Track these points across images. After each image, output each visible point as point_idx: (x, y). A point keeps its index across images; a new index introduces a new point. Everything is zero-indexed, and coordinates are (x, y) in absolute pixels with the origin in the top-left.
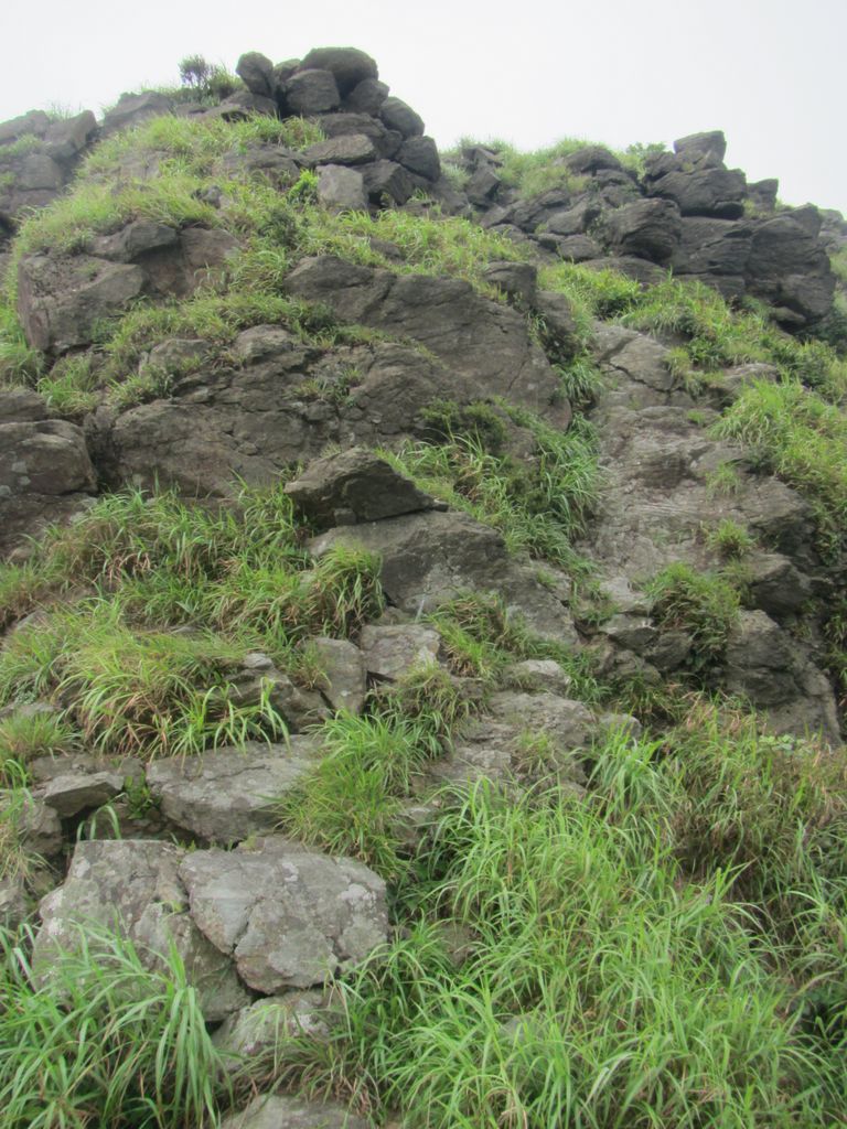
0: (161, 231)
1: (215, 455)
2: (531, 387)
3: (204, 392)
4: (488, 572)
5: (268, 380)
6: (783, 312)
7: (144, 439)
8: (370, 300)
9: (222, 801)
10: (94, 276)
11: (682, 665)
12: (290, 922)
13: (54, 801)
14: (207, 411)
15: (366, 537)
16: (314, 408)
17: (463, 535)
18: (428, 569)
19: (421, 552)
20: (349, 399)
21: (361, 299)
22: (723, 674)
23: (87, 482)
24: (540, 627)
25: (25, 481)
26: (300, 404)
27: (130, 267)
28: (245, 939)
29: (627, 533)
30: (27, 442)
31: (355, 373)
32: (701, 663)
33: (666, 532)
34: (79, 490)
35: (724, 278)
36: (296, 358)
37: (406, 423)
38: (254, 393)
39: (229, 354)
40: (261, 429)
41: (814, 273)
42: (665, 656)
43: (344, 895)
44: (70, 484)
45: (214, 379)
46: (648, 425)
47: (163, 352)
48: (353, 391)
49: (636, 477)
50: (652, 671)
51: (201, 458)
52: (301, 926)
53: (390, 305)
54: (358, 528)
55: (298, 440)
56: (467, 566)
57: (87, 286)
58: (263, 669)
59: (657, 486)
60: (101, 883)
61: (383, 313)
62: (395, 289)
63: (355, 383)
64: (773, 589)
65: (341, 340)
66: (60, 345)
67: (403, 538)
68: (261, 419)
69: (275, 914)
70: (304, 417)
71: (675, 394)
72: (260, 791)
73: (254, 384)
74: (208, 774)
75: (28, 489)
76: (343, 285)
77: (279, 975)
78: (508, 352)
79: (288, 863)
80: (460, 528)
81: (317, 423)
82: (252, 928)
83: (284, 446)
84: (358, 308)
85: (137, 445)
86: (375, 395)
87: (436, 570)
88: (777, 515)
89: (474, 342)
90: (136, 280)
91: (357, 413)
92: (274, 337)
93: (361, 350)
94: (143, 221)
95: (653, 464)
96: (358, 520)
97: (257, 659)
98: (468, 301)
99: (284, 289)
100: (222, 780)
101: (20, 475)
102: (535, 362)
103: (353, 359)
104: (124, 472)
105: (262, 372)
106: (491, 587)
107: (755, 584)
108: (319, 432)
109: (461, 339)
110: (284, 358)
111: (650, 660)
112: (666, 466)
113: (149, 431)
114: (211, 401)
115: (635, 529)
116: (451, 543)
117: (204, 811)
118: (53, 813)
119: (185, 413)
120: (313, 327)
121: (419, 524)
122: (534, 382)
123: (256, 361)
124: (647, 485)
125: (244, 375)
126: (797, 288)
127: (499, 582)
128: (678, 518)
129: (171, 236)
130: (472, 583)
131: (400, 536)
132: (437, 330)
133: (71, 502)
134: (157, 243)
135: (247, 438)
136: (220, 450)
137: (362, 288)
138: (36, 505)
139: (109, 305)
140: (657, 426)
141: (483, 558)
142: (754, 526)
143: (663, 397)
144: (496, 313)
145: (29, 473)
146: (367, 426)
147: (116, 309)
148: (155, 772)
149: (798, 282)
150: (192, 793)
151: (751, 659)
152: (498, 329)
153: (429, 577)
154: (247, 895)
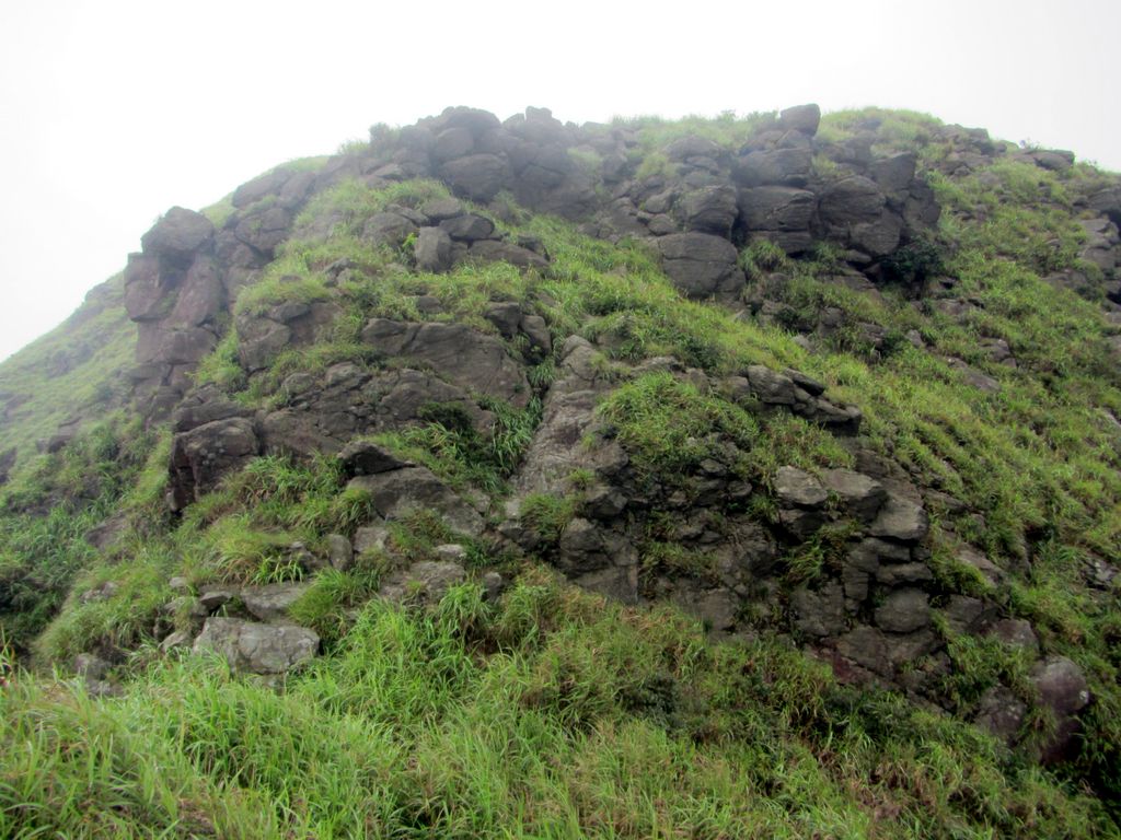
0: (298, 307)
1: (308, 437)
2: (502, 383)
3: (305, 404)
4: (432, 499)
5: (340, 395)
6: (852, 254)
7: (276, 429)
8: (404, 342)
9: (266, 604)
10: (268, 331)
11: (536, 548)
12: (273, 648)
13: (205, 602)
14: (305, 414)
15: (368, 481)
16: (361, 409)
17: (417, 481)
18: (398, 498)
19: (394, 489)
20: (381, 404)
21: (398, 342)
22: (558, 553)
23: (252, 450)
24: (459, 527)
25: (222, 451)
26: (353, 408)
27: (284, 327)
28: (254, 654)
29: (535, 472)
30: (222, 432)
31: (387, 388)
32: (545, 547)
33: (554, 472)
34: (248, 453)
35: (792, 234)
36: (354, 382)
37: (412, 414)
38: (330, 403)
39: (320, 382)
40: (332, 422)
41: (878, 222)
42: (527, 543)
43: (300, 642)
44: (243, 451)
45: (311, 397)
46: (567, 405)
47: (289, 382)
48: (384, 398)
49: (551, 438)
50: (521, 551)
51: (302, 439)
52: (277, 650)
53: (417, 343)
54: (365, 478)
55: (352, 427)
56: (419, 497)
57: (262, 338)
58: (299, 549)
59: (563, 442)
60: (212, 632)
61: (413, 348)
62: (419, 335)
63: (385, 394)
64: (599, 507)
65: (383, 367)
66: (252, 368)
67: (385, 483)
68: (333, 417)
69: (266, 646)
70: (356, 415)
71: (598, 382)
72: (282, 601)
73: (331, 398)
74: (265, 594)
75: (224, 454)
76: (389, 335)
77: (264, 667)
78: (487, 364)
79: (282, 629)
80: (416, 477)
81: (363, 417)
82: (258, 651)
83: (345, 430)
84: (398, 347)
85: (273, 432)
86: (395, 400)
87: (403, 498)
88: (609, 465)
89: (467, 360)
90: (286, 335)
91: (385, 410)
92: (344, 370)
93: (393, 373)
94: (289, 302)
95: (560, 430)
96: (366, 473)
97: (297, 544)
98: (462, 338)
99: (359, 338)
100: (270, 596)
101: (218, 448)
102: (504, 368)
103: (387, 380)
104: (269, 444)
105: (335, 392)
106: (433, 506)
107: (589, 504)
108: (364, 422)
109: (458, 359)
110: (347, 383)
111: (520, 545)
112: (567, 431)
113: (277, 426)
114: (308, 409)
115: (540, 470)
116: (410, 485)
117: (260, 608)
118: (204, 607)
119: (295, 416)
120: (370, 360)
121: (395, 475)
122: (504, 380)
123: (333, 385)
124: (558, 442)
125: (326, 394)
126: (862, 235)
127: (437, 504)
128: (561, 464)
129: (305, 309)
130: (422, 505)
131: (383, 482)
132: (443, 355)
133: (243, 459)
134: (297, 314)
135: (326, 428)
136: (311, 434)
137: (400, 336)
138: (229, 462)
139: (273, 348)
140: (573, 405)
141: (429, 492)
142: (598, 470)
143: (589, 384)
144: (481, 342)
145: (224, 447)
146: (390, 417)
147: (276, 351)
148: (245, 593)
149: (863, 231)
150: (256, 601)
151: (573, 546)
152: (481, 352)
153: (399, 502)
154: (260, 639)
